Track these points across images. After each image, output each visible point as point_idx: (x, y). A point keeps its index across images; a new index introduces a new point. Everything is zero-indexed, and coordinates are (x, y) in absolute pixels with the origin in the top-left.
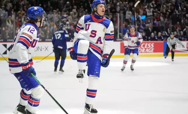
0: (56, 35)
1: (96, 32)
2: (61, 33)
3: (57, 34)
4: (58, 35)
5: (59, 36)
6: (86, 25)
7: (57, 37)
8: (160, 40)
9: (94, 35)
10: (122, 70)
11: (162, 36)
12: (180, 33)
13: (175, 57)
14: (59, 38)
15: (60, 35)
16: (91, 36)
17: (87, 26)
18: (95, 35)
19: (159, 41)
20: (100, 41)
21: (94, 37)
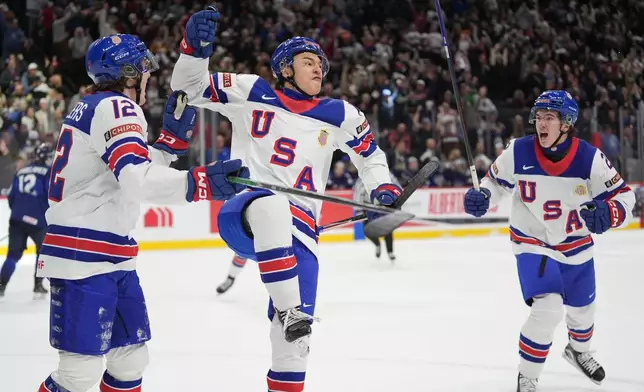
0: (21, 179)
1: (293, 143)
2: (37, 175)
3: (25, 175)
4: (27, 179)
5: (29, 181)
6: (257, 114)
7: (25, 184)
8: (342, 187)
9: (285, 157)
10: (220, 291)
11: (348, 175)
12: (407, 164)
13: (396, 244)
14: (28, 188)
15: (33, 179)
16: (275, 160)
17: (262, 120)
18: (292, 156)
19: (338, 189)
20: (310, 183)
21: (286, 163)
